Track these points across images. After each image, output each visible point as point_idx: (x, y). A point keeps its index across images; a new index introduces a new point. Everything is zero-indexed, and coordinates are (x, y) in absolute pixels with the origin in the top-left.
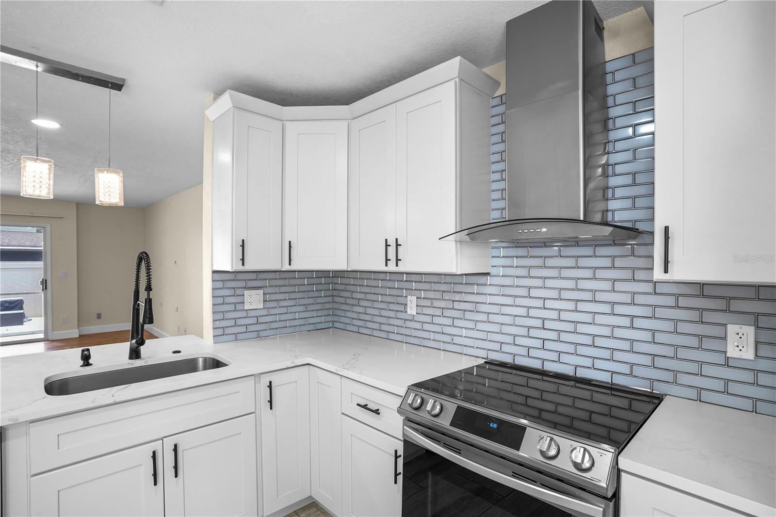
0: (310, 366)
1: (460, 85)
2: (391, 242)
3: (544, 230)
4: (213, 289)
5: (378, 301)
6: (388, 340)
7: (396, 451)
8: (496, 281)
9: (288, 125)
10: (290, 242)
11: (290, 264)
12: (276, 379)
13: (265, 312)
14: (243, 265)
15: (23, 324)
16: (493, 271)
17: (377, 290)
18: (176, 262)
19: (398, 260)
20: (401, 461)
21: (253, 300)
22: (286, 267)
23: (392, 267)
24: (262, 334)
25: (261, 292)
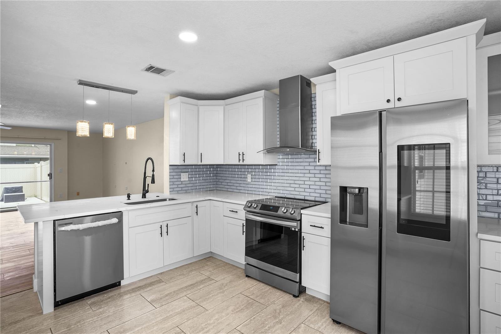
0: (211, 201)
1: (265, 98)
2: (241, 154)
3: (288, 150)
4: (170, 172)
5: (236, 177)
6: (240, 193)
7: (243, 224)
8: (279, 167)
9: (200, 107)
10: (201, 153)
11: (201, 162)
12: (199, 204)
13: (189, 182)
14: (184, 162)
15: (24, 201)
16: (278, 164)
17: (235, 173)
18: (126, 163)
19: (243, 160)
20: (245, 227)
21: (185, 177)
22: (200, 163)
23: (241, 163)
24: (188, 191)
25: (187, 174)
